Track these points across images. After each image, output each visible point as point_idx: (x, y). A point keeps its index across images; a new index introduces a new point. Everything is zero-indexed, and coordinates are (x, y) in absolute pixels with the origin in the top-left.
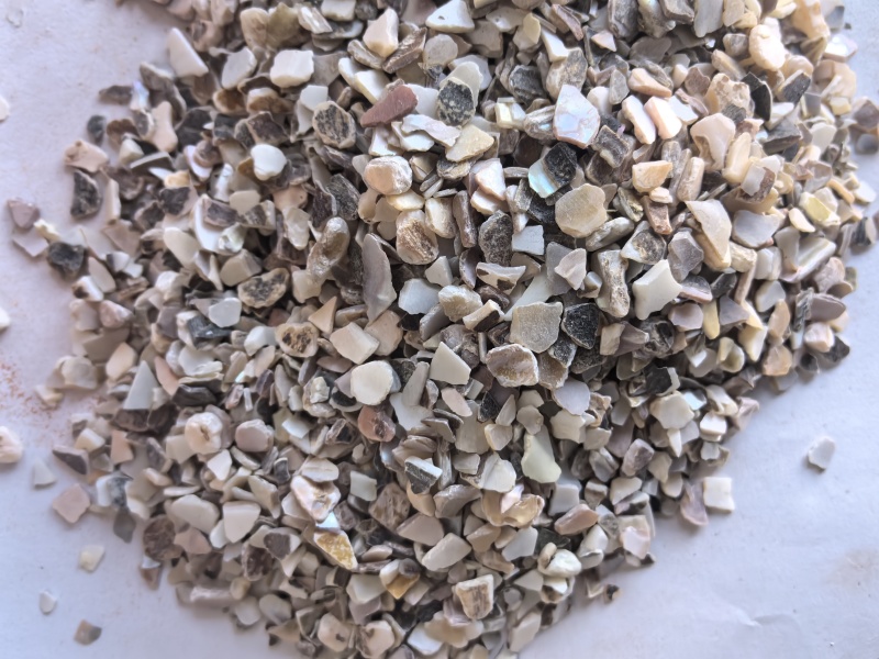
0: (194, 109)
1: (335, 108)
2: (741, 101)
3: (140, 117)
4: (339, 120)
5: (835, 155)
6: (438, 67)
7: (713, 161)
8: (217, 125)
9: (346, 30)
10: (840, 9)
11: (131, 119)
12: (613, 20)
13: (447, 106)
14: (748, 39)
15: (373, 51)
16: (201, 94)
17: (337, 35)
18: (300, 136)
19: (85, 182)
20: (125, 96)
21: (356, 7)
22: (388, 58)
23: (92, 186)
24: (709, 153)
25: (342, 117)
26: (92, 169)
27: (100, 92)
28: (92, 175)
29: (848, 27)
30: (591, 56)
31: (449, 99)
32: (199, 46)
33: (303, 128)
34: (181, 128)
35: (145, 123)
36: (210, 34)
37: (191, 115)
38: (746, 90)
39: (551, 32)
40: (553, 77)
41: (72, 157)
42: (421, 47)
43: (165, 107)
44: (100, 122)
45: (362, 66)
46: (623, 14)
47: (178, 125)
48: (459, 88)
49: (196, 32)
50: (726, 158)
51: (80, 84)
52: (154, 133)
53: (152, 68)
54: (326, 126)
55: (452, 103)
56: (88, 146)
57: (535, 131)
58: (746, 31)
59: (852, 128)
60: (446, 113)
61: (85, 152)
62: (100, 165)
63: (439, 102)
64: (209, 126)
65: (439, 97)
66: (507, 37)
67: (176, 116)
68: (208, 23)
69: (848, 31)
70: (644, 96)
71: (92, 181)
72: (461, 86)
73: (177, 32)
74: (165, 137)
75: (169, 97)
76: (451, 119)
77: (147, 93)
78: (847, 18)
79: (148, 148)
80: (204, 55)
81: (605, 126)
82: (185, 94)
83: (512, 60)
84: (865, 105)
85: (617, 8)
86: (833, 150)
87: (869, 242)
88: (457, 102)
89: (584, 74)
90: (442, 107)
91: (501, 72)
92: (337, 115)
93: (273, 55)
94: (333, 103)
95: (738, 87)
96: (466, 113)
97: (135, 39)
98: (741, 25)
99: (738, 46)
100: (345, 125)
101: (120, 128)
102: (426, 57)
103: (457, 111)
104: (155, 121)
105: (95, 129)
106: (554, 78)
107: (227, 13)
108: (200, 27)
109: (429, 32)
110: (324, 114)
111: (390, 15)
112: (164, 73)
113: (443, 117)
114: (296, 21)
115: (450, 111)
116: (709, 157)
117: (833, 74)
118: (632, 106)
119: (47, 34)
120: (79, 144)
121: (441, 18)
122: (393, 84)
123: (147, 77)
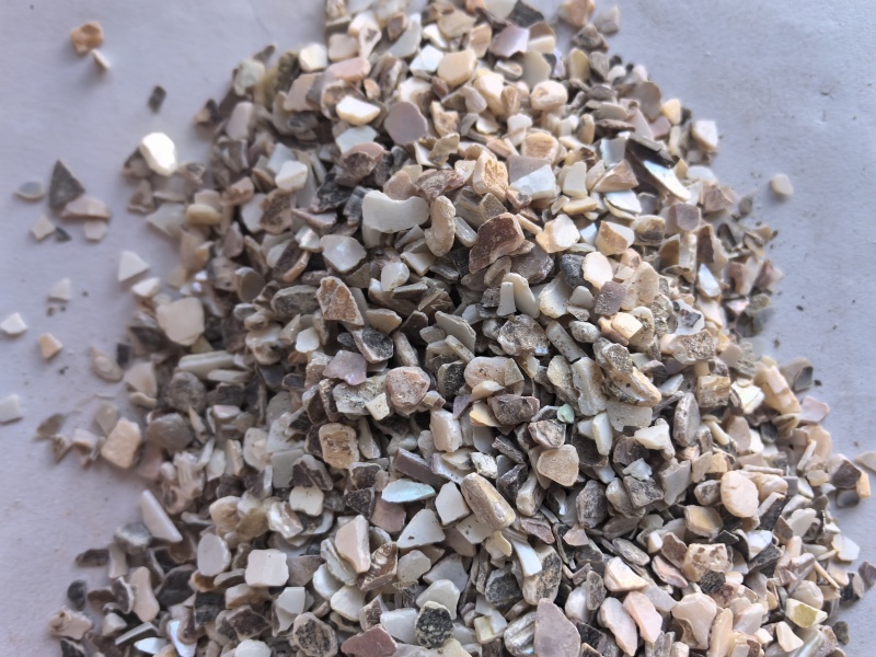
0: (173, 571)
1: (314, 623)
2: (718, 562)
3: (119, 588)
4: (319, 635)
5: (816, 528)
6: (413, 587)
7: (697, 643)
8: (198, 604)
9: (317, 526)
10: (808, 371)
11: (109, 588)
12: (582, 519)
13: (427, 632)
14: (719, 485)
15: (347, 563)
16: (179, 555)
17: (309, 532)
18: (282, 633)
19: (73, 649)
20: (102, 560)
21: (324, 502)
22: (362, 576)
23: (80, 652)
24: (693, 636)
25: (322, 631)
26: (78, 637)
27: (77, 559)
28: (78, 642)
29: (818, 383)
30: (564, 555)
31: (428, 625)
32: (172, 511)
33: (283, 627)
34: (162, 592)
35: (125, 597)
36: (180, 504)
37: (170, 579)
38: (723, 549)
39: (523, 543)
40: (529, 591)
41: (57, 627)
42: (394, 571)
43: (142, 573)
44: (80, 589)
45: (338, 584)
46: (591, 508)
47: (159, 588)
48: (436, 612)
49: (167, 498)
50: (709, 639)
51: (57, 550)
52: (135, 602)
53: (125, 535)
54: (308, 641)
55: (431, 628)
56: (71, 614)
57: (517, 653)
58: (717, 476)
59: (831, 494)
60: (426, 639)
61: (71, 622)
62: (85, 633)
63: (418, 631)
64: (190, 601)
65: (418, 626)
66: (478, 547)
67: (155, 580)
68: (177, 490)
69: (819, 388)
70: (621, 595)
71: (80, 648)
72: (438, 610)
73: (148, 496)
74: (147, 606)
75: (146, 562)
76: (432, 642)
77: (122, 558)
78: (815, 376)
79: (132, 620)
80: (176, 518)
81: (586, 645)
82: (161, 557)
83: (486, 564)
84: (842, 466)
85: (586, 507)
86: (815, 524)
87: (857, 598)
88: (436, 626)
89: (560, 575)
90: (422, 635)
91: (476, 580)
92: (317, 629)
93: (247, 552)
94: (311, 616)
95: (714, 552)
96: (447, 633)
97: (106, 500)
98: (711, 471)
99: (710, 497)
100: (326, 639)
101: (101, 598)
102: (400, 577)
103: (438, 634)
104: (133, 589)
105: (76, 595)
106: (531, 592)
107: (196, 491)
108: (170, 495)
109: (401, 553)
110: (304, 629)
111: (360, 522)
112: (138, 540)
113: (424, 642)
114: (265, 520)
115: (430, 636)
116: (693, 638)
117: (808, 444)
118: (611, 613)
119: (16, 505)
120: (62, 615)
121: (411, 538)
122: (370, 606)
123: (122, 545)
